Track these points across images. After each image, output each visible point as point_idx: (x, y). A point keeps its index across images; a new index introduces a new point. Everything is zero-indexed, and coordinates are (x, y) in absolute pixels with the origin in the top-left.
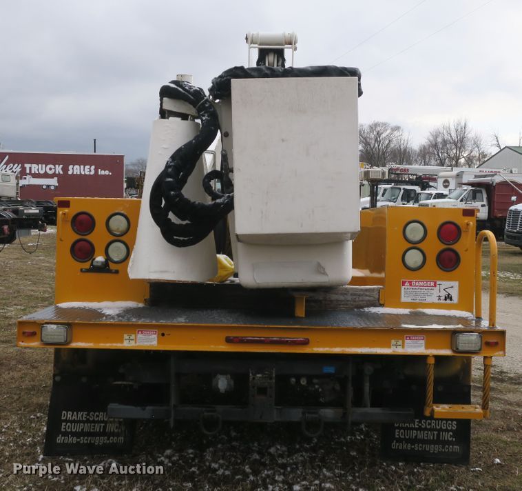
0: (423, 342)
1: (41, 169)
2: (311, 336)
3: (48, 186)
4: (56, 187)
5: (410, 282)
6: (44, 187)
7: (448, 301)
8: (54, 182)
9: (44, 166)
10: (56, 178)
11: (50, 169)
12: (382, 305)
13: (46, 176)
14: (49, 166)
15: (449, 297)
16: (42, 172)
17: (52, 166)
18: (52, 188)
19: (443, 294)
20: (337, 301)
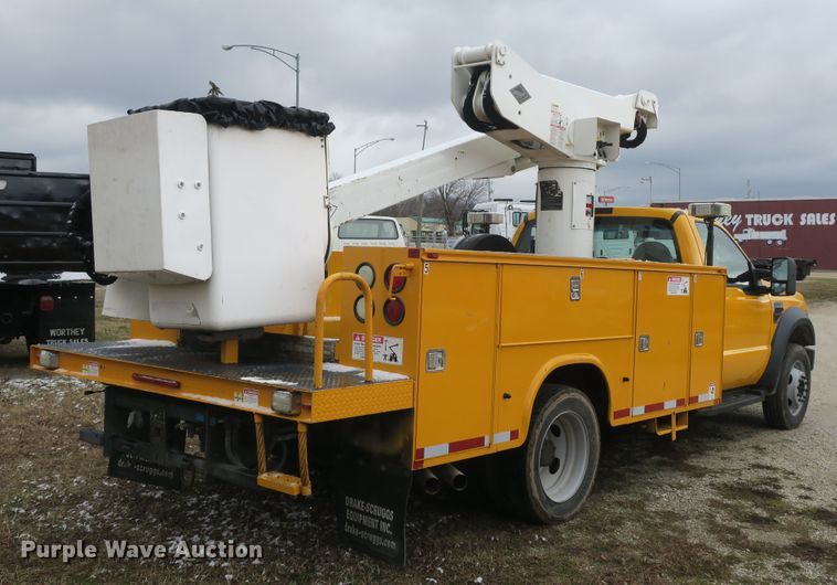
0: (256, 397)
1: (766, 220)
2: (183, 381)
3: (774, 241)
4: (784, 242)
5: (360, 336)
6: (770, 242)
7: (393, 362)
8: (781, 235)
9: (769, 216)
10: (784, 231)
11: (777, 220)
12: (337, 362)
13: (772, 228)
14: (776, 216)
15: (393, 357)
16: (767, 224)
17: (779, 216)
18: (780, 243)
19: (389, 353)
20: (303, 353)
